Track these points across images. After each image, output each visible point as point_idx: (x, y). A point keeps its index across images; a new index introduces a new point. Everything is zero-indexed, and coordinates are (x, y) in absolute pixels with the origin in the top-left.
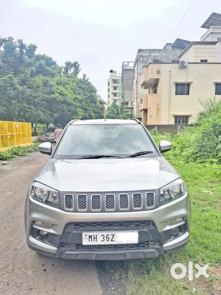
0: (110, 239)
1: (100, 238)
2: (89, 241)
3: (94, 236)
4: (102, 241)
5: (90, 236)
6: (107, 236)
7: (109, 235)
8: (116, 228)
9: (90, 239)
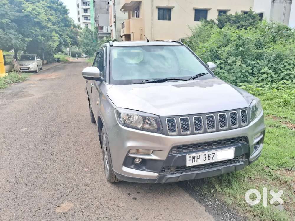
0: (211, 158)
1: (202, 158)
2: (193, 162)
3: (197, 156)
4: (204, 160)
5: (194, 157)
6: (208, 155)
7: (210, 154)
8: (215, 146)
9: (194, 160)
